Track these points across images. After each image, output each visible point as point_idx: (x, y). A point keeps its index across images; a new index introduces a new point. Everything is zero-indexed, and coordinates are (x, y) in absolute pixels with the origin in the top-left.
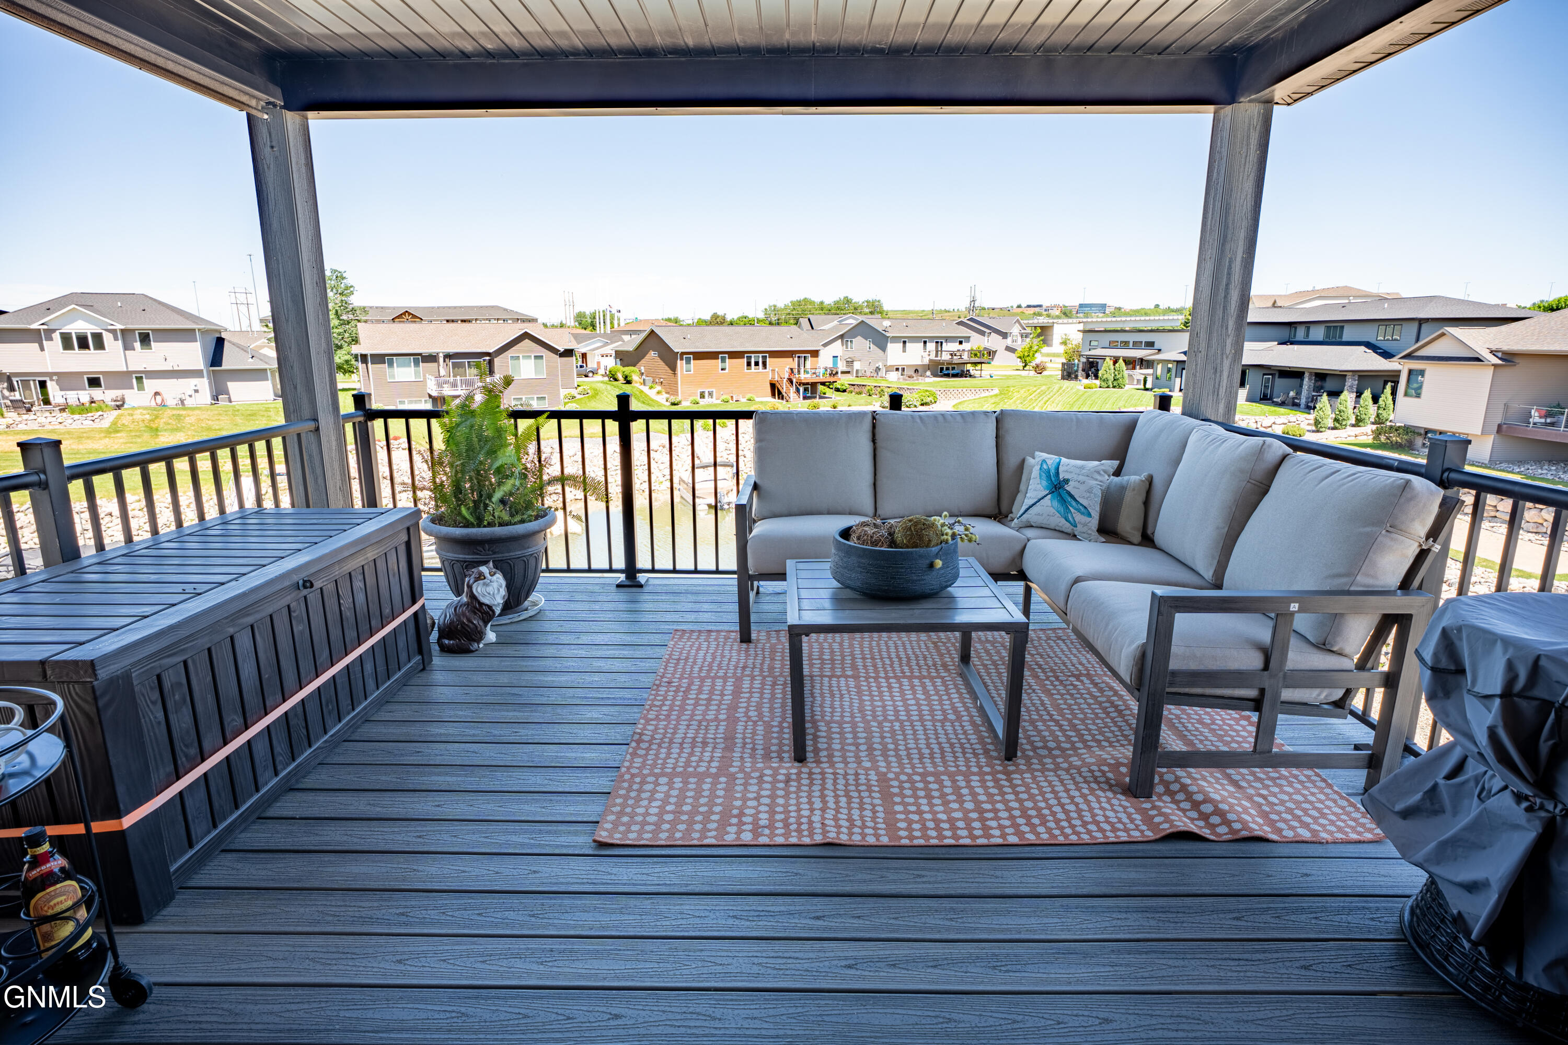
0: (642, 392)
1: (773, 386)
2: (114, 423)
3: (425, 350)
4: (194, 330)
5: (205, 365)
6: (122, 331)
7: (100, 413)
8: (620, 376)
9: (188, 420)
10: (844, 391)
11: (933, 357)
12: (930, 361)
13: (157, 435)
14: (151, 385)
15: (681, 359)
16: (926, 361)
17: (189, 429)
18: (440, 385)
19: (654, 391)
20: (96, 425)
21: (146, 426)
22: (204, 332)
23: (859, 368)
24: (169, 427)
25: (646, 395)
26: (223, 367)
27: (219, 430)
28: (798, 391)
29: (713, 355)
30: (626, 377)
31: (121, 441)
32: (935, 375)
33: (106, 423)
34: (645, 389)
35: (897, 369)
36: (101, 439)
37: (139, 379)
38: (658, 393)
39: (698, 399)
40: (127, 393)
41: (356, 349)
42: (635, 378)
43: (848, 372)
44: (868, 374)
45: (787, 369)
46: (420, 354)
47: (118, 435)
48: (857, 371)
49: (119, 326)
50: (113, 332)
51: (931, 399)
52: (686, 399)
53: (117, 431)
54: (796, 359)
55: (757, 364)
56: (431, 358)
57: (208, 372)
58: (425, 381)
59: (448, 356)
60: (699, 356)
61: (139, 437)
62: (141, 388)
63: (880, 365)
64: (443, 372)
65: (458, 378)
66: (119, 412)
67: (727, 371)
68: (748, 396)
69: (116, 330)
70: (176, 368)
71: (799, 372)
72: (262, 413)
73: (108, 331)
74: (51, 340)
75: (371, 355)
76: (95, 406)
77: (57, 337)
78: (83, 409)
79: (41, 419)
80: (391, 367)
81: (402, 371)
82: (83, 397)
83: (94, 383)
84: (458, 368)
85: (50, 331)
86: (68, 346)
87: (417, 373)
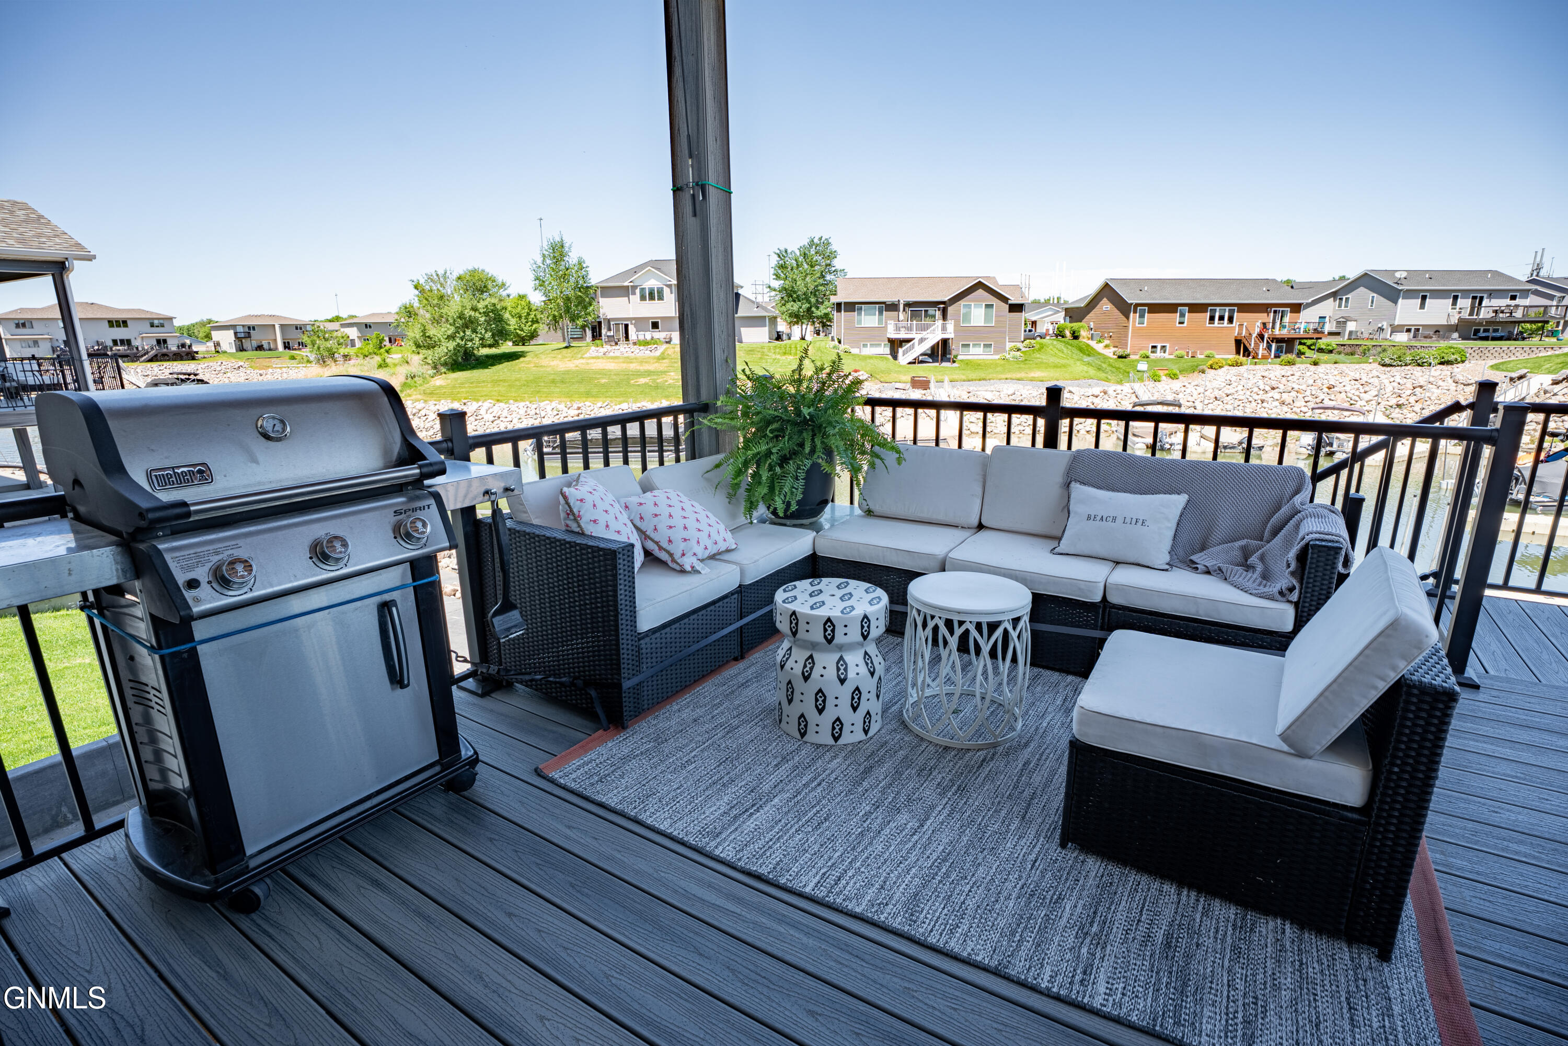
0: (1088, 345)
1: (1238, 342)
2: (663, 353)
3: (889, 299)
6: (676, 285)
7: (656, 346)
8: (1068, 333)
10: (1331, 352)
11: (1465, 315)
12: (1460, 319)
15: (1135, 312)
16: (1454, 320)
18: (898, 329)
19: (1102, 345)
20: (652, 354)
23: (1353, 329)
25: (1093, 349)
26: (739, 314)
28: (1269, 347)
29: (1171, 308)
30: (1074, 332)
31: (665, 365)
32: (1464, 337)
33: (658, 353)
34: (1093, 343)
35: (1409, 330)
36: (653, 363)
38: (1107, 346)
39: (1149, 353)
40: (674, 335)
41: (834, 299)
42: (1084, 333)
43: (1338, 334)
44: (1366, 335)
45: (1259, 324)
46: (884, 303)
47: (664, 361)
48: (1351, 333)
49: (674, 282)
50: (669, 286)
51: (1456, 356)
52: (1135, 353)
53: (664, 359)
54: (1272, 314)
55: (1221, 318)
56: (892, 307)
58: (886, 327)
59: (908, 305)
60: (1155, 308)
61: (676, 362)
63: (1385, 325)
64: (901, 317)
65: (915, 322)
66: (668, 345)
67: (1185, 325)
68: (1207, 352)
69: (671, 285)
71: (1273, 327)
72: (760, 351)
73: (667, 286)
74: (634, 294)
75: (845, 303)
76: (653, 341)
77: (638, 291)
78: (646, 343)
79: (622, 349)
80: (860, 314)
81: (868, 317)
82: (648, 336)
83: (655, 325)
84: (915, 316)
85: (634, 288)
86: (643, 298)
87: (880, 321)
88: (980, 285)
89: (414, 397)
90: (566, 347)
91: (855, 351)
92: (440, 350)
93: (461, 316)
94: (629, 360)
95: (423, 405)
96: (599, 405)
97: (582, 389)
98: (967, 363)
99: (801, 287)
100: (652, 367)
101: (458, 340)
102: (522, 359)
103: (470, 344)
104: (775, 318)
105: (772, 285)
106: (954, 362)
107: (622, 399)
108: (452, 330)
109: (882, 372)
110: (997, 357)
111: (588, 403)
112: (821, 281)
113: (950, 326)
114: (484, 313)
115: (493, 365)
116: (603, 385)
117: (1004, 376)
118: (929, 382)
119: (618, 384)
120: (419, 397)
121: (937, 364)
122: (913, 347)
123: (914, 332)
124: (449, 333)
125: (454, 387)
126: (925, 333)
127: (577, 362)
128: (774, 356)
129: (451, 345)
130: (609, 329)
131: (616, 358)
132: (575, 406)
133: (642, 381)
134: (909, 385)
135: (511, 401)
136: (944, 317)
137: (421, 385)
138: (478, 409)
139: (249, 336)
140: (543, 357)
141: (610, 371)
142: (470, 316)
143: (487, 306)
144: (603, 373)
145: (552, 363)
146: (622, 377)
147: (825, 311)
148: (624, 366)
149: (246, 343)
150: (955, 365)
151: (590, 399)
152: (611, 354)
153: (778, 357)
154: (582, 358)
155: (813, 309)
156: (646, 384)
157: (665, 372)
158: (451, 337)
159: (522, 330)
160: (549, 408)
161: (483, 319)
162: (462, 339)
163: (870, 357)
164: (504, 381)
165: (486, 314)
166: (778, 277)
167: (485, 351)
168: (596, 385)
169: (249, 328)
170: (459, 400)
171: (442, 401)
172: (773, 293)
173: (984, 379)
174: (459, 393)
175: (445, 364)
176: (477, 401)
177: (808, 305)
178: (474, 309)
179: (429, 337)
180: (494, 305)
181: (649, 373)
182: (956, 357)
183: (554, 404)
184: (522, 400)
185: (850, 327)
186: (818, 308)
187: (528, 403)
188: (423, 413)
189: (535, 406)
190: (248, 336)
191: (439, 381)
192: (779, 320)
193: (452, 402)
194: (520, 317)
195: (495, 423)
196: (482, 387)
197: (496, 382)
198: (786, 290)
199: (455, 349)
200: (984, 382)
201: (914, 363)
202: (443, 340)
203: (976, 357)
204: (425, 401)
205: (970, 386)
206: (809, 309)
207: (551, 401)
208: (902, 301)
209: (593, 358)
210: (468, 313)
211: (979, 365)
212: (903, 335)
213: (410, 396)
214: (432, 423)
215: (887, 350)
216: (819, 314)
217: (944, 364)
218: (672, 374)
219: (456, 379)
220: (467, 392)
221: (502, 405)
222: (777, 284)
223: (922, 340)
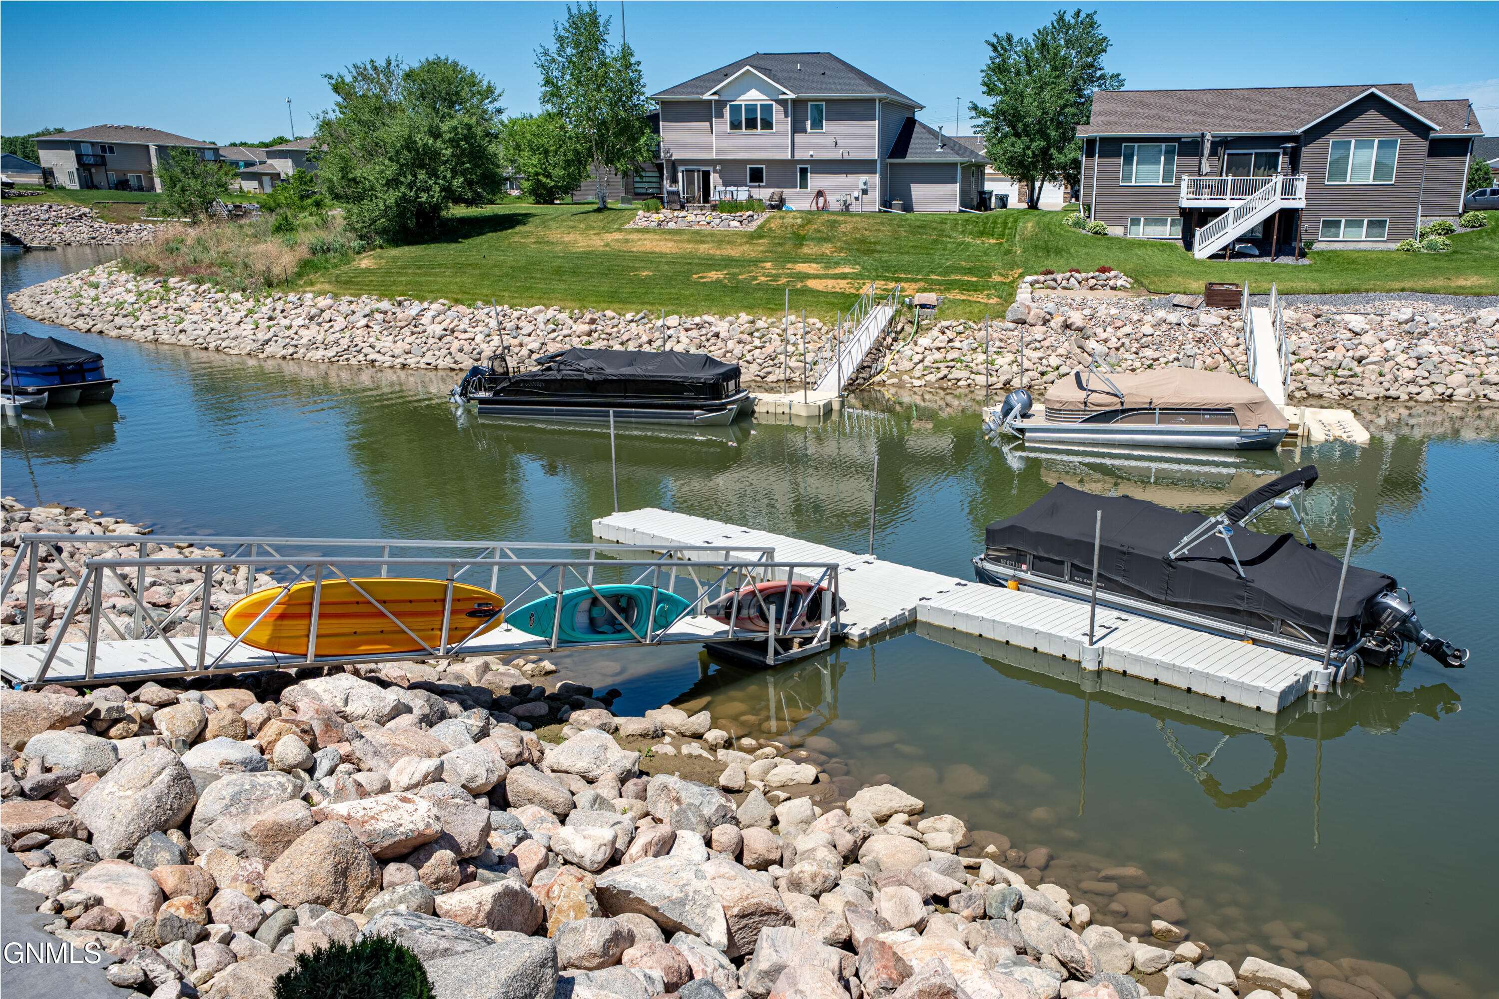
2: (761, 227)
3: (1187, 132)
4: (873, 100)
5: (881, 154)
6: (794, 101)
7: (750, 213)
9: (843, 228)
13: (802, 245)
14: (816, 181)
17: (840, 240)
18: (1197, 191)
20: (742, 228)
21: (794, 233)
22: (888, 105)
24: (818, 235)
26: (908, 159)
27: (875, 243)
31: (761, 248)
33: (753, 227)
36: (741, 245)
37: (804, 172)
40: (788, 193)
41: (1082, 133)
46: (1177, 139)
47: (761, 241)
49: (791, 96)
50: (783, 103)
53: (761, 237)
56: (1190, 147)
57: (884, 165)
58: (1178, 186)
59: (1221, 143)
61: (780, 244)
62: (804, 186)
64: (1206, 167)
65: (1230, 178)
66: (775, 213)
69: (786, 101)
70: (846, 157)
72: (935, 225)
73: (779, 102)
74: (720, 115)
75: (1103, 140)
76: (752, 204)
77: (727, 111)
78: (733, 207)
79: (691, 217)
80: (1128, 160)
81: (1145, 168)
82: (742, 194)
83: (756, 176)
84: (1237, 165)
85: (721, 104)
86: (735, 125)
87: (1167, 176)
88: (1372, 102)
89: (318, 287)
90: (599, 210)
91: (1116, 231)
92: (372, 205)
93: (409, 145)
94: (698, 237)
95: (329, 302)
96: (629, 316)
97: (605, 288)
98: (1329, 257)
99: (1031, 109)
100: (734, 252)
101: (403, 189)
102: (519, 228)
103: (424, 197)
104: (980, 167)
105: (980, 105)
106: (1303, 255)
107: (670, 308)
108: (392, 170)
109: (1156, 273)
110: (1394, 246)
111: (609, 313)
112: (1072, 97)
113: (1301, 185)
114: (451, 140)
115: (467, 236)
116: (642, 282)
117: (1397, 285)
118: (1240, 294)
119: (669, 280)
120: (327, 287)
121: (1267, 260)
122: (1225, 225)
123: (1228, 197)
124: (389, 173)
125: (388, 273)
126: (1249, 198)
127: (609, 237)
128: (960, 238)
129: (392, 197)
130: (674, 181)
131: (678, 232)
132: (588, 316)
133: (714, 275)
134: (1201, 299)
135: (479, 303)
136: (1295, 167)
137: (335, 266)
138: (420, 314)
139: (104, 164)
140: (554, 225)
141: (661, 255)
142: (425, 145)
143: (455, 128)
144: (648, 258)
145: (567, 238)
146: (678, 268)
147: (1072, 155)
148: (689, 247)
149: (99, 176)
150: (1305, 261)
151: (616, 306)
152: (671, 225)
153: (969, 239)
154: (619, 230)
155: (1053, 151)
156: (718, 281)
157: (755, 262)
158: (392, 183)
159: (549, 176)
160: (541, 318)
161: (448, 152)
162: (410, 186)
163: (1142, 244)
164: (475, 266)
165: (454, 142)
166: (991, 90)
167: (459, 211)
168: (631, 281)
169: (103, 148)
170: (391, 298)
171: (364, 298)
172: (981, 120)
173: (1356, 291)
174: (394, 283)
175: (383, 232)
176: (422, 299)
177: (1043, 143)
178: (435, 134)
179: (354, 180)
180: (469, 127)
181: (728, 262)
182: (1310, 244)
183: (550, 313)
184: (499, 303)
185: (1108, 185)
186: (1060, 150)
187: (506, 307)
188: (326, 316)
189: (516, 314)
190: (102, 162)
191: (365, 262)
192: (988, 170)
193: (379, 300)
194: (546, 152)
195: (444, 340)
196: (435, 275)
197: (460, 268)
198: (1004, 114)
199: (398, 205)
200: (1355, 296)
201: (1222, 257)
202: (378, 188)
203: (1351, 246)
204: (336, 296)
205: (1324, 303)
206: (1045, 151)
207: (547, 307)
208: (1208, 137)
209: (638, 231)
210: (422, 139)
211: (1354, 262)
212: (1205, 202)
213: (312, 284)
214: (337, 335)
215: (1178, 232)
216: (1062, 159)
217: (1283, 260)
218: (768, 265)
219: (395, 259)
220: (409, 283)
221: (462, 308)
222: (988, 103)
223: (1241, 213)
